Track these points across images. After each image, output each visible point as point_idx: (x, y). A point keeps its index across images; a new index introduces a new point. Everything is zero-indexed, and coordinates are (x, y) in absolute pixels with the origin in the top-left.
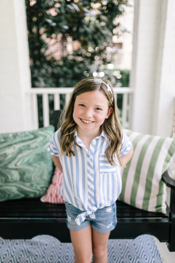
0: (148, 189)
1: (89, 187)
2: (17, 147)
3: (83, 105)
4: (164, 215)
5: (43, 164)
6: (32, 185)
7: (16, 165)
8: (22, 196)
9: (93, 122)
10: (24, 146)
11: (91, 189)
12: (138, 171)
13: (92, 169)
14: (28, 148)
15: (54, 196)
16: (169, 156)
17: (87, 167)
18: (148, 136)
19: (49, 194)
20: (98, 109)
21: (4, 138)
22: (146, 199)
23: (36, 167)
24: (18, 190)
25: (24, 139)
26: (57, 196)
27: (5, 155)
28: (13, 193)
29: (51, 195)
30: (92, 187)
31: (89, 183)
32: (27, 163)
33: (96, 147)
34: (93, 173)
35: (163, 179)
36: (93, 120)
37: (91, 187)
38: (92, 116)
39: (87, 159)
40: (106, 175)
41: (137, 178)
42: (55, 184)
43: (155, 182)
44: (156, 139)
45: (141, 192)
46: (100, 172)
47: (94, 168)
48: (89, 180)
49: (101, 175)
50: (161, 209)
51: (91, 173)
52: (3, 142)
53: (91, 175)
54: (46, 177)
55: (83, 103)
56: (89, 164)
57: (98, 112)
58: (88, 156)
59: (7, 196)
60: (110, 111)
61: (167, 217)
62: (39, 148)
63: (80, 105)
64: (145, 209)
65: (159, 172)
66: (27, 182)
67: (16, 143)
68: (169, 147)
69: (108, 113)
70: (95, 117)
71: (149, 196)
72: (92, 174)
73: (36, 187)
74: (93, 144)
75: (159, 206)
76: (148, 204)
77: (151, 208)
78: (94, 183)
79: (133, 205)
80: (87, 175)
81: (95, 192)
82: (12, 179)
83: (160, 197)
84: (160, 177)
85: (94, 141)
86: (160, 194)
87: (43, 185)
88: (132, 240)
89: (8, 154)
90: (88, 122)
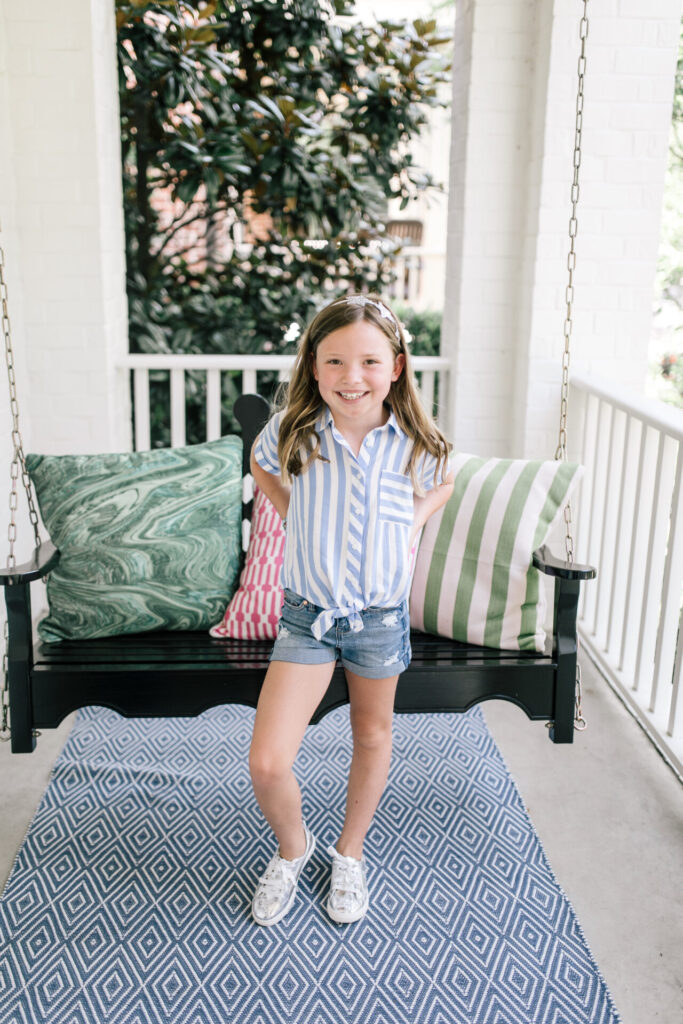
0: (499, 592)
1: (350, 547)
2: (145, 488)
3: (336, 362)
4: (540, 653)
5: (215, 535)
6: (185, 592)
7: (142, 536)
8: (161, 621)
9: (367, 393)
10: (161, 487)
11: (354, 552)
12: (473, 547)
13: (361, 502)
14: (176, 490)
15: (248, 618)
16: (551, 505)
17: (350, 498)
18: (496, 461)
19: (233, 616)
20: (370, 362)
21: (108, 467)
22: (495, 616)
23: (199, 543)
24: (148, 604)
25: (162, 467)
26: (256, 618)
27: (114, 510)
28: (135, 611)
29: (240, 617)
30: (358, 547)
31: (351, 538)
32: (172, 531)
33: (373, 453)
34: (363, 514)
35: (535, 564)
36: (366, 389)
37: (354, 547)
38: (360, 380)
39: (351, 480)
40: (392, 524)
41: (470, 566)
42: (251, 588)
43: (517, 571)
44: (518, 465)
45: (481, 600)
46: (379, 514)
47: (366, 501)
48: (352, 529)
49: (382, 523)
50: (533, 641)
51: (357, 512)
52: (107, 476)
53: (359, 517)
54: (224, 572)
55: (334, 355)
56: (355, 491)
57: (373, 370)
58: (355, 472)
59: (118, 619)
60: (398, 362)
61: (547, 657)
62: (203, 493)
63: (329, 362)
64: (491, 643)
65: (526, 545)
66: (173, 583)
67: (140, 479)
68: (550, 481)
69: (395, 370)
70: (368, 381)
71: (504, 608)
72: (360, 515)
73: (196, 598)
74: (368, 444)
75: (527, 634)
76: (499, 629)
77: (508, 640)
78: (364, 539)
79: (460, 638)
80: (349, 517)
81: (363, 560)
82: (132, 574)
83: (529, 611)
84: (529, 560)
85: (370, 438)
86: (529, 605)
87: (214, 595)
88: (460, 715)
89: (120, 506)
90: (354, 395)
